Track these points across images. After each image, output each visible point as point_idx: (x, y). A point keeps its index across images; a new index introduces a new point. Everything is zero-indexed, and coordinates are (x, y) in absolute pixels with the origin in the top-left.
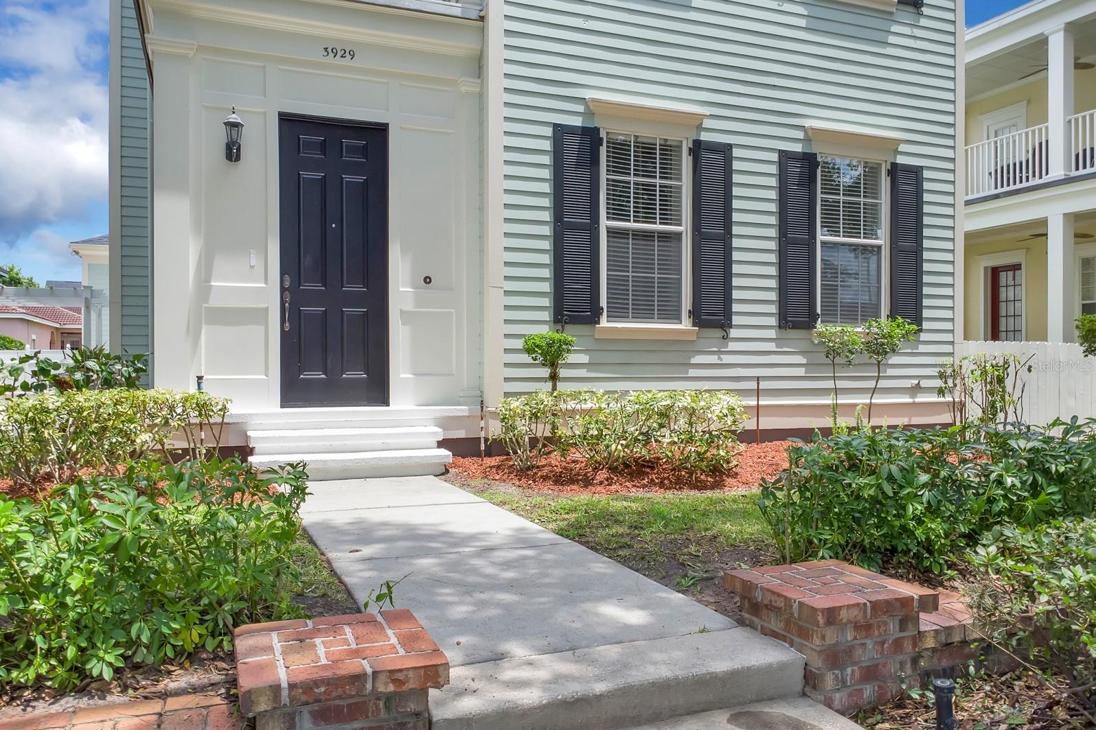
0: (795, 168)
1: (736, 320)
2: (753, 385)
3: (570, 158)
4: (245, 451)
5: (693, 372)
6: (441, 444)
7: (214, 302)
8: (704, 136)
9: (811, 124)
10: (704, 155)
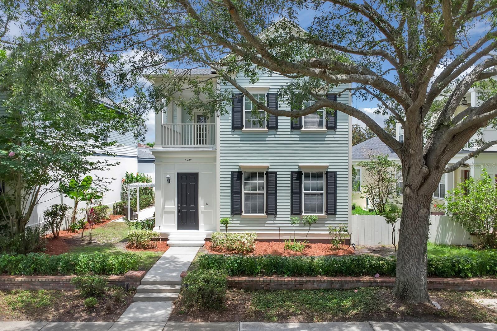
0: (295, 176)
1: (278, 213)
2: (278, 229)
3: (235, 178)
5: (266, 225)
6: (205, 240)
7: (166, 210)
8: (270, 170)
9: (300, 164)
10: (269, 175)
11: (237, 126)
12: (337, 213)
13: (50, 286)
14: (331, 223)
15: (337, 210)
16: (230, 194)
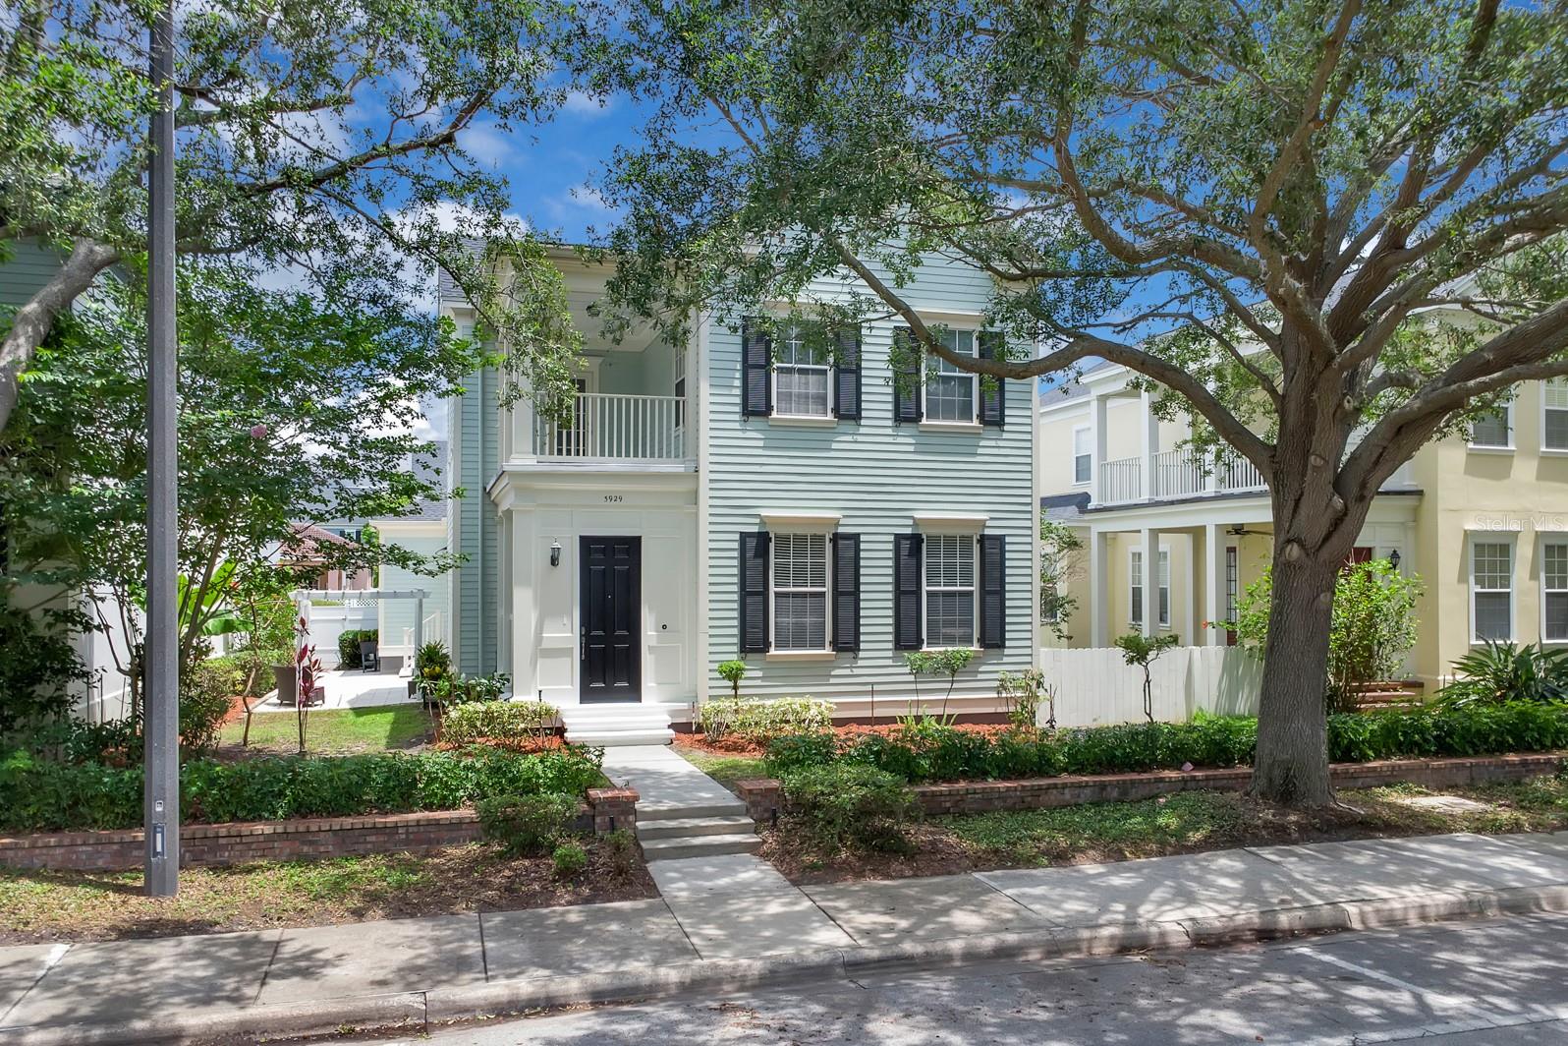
0: (905, 545)
1: (862, 646)
2: (869, 688)
3: (750, 552)
4: (560, 731)
5: (832, 681)
6: (669, 727)
7: (544, 645)
8: (841, 530)
9: (918, 515)
10: (840, 542)
11: (755, 408)
12: (1007, 643)
13: (366, 842)
14: (994, 670)
15: (1008, 635)
16: (736, 597)
